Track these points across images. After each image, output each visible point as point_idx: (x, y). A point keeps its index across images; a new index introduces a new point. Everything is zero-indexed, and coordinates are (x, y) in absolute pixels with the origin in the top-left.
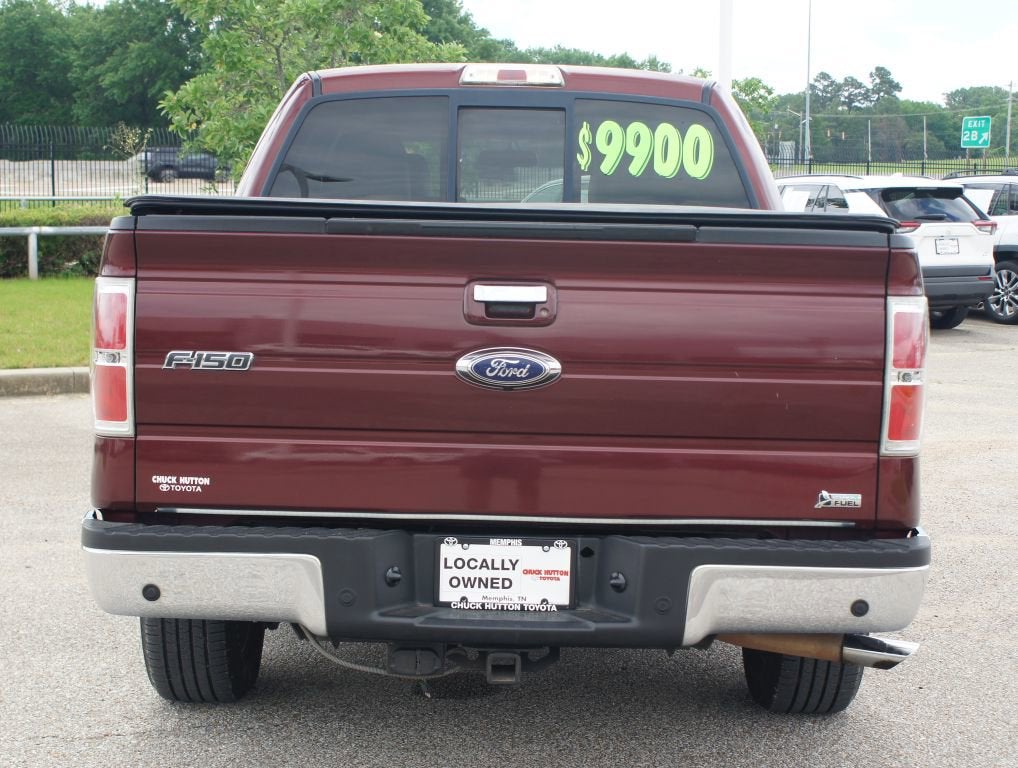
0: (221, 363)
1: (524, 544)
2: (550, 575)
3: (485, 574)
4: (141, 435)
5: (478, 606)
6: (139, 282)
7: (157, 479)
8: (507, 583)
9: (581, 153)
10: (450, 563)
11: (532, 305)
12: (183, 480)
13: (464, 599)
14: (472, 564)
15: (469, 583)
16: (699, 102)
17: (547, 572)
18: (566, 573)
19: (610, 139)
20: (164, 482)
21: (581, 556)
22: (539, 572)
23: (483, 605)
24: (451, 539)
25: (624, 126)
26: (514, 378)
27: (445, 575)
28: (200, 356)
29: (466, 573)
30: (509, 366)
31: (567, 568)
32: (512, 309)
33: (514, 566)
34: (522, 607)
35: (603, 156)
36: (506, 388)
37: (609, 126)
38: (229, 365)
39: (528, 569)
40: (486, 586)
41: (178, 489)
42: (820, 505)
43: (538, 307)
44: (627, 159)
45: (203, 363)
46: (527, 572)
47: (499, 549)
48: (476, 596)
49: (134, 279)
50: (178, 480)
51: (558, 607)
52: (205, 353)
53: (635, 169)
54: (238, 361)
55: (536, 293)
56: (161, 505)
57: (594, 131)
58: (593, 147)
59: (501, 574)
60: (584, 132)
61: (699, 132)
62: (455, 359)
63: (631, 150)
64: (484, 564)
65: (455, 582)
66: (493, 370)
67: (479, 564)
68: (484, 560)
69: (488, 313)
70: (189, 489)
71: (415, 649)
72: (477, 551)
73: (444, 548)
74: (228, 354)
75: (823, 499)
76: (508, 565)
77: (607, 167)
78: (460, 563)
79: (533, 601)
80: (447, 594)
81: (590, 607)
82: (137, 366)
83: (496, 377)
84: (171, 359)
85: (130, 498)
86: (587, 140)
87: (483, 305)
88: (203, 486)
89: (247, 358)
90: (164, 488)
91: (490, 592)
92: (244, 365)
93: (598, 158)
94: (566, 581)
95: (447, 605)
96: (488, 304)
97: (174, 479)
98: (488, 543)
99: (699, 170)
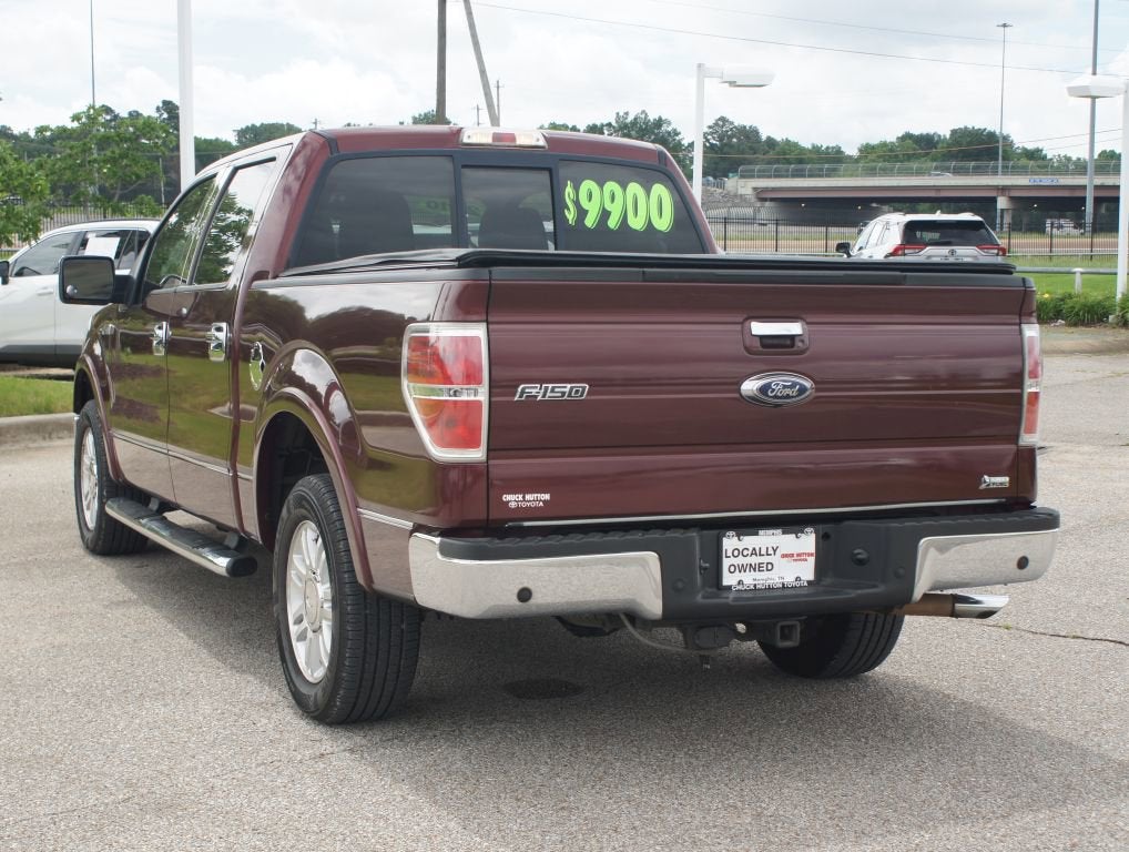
0: (563, 393)
1: (784, 533)
2: (800, 557)
3: (754, 560)
4: (493, 459)
5: (752, 587)
6: (491, 327)
7: (507, 497)
8: (770, 567)
9: (569, 209)
10: (729, 554)
11: (792, 337)
12: (528, 497)
13: (740, 582)
14: (745, 553)
15: (742, 568)
16: (656, 163)
17: (798, 555)
18: (812, 555)
19: (590, 197)
20: (512, 499)
21: (822, 539)
22: (792, 555)
23: (755, 585)
24: (731, 533)
25: (601, 185)
26: (788, 396)
27: (726, 563)
28: (546, 388)
29: (740, 560)
30: (785, 387)
31: (813, 551)
32: (776, 342)
33: (775, 551)
34: (783, 584)
35: (586, 212)
36: (777, 406)
37: (588, 185)
38: (570, 395)
39: (785, 552)
40: (755, 570)
41: (524, 505)
42: (983, 486)
43: (797, 339)
44: (605, 214)
45: (548, 394)
46: (784, 556)
47: (766, 539)
48: (749, 579)
49: (485, 324)
50: (524, 497)
51: (808, 582)
52: (550, 386)
53: (613, 223)
54: (577, 391)
55: (794, 328)
56: (511, 520)
57: (576, 188)
58: (577, 203)
59: (765, 559)
60: (569, 190)
61: (659, 190)
62: (739, 384)
63: (608, 206)
64: (754, 552)
65: (734, 569)
66: (774, 390)
67: (750, 553)
68: (754, 549)
69: (763, 346)
70: (533, 505)
71: (714, 626)
72: (750, 542)
73: (725, 540)
74: (569, 386)
75: (985, 482)
76: (771, 551)
77: (590, 222)
78: (736, 553)
79: (789, 579)
80: (729, 579)
81: (828, 581)
82: (493, 399)
83: (776, 397)
84: (523, 392)
85: (483, 516)
86: (572, 196)
87: (758, 339)
88: (544, 502)
89: (584, 388)
90: (513, 505)
91: (758, 575)
92: (582, 396)
93: (582, 213)
94: (812, 560)
95: (729, 588)
96: (762, 337)
97: (521, 497)
98: (757, 534)
99: (663, 223)
